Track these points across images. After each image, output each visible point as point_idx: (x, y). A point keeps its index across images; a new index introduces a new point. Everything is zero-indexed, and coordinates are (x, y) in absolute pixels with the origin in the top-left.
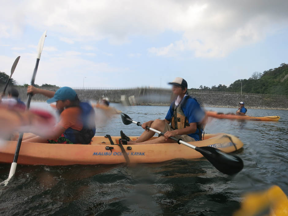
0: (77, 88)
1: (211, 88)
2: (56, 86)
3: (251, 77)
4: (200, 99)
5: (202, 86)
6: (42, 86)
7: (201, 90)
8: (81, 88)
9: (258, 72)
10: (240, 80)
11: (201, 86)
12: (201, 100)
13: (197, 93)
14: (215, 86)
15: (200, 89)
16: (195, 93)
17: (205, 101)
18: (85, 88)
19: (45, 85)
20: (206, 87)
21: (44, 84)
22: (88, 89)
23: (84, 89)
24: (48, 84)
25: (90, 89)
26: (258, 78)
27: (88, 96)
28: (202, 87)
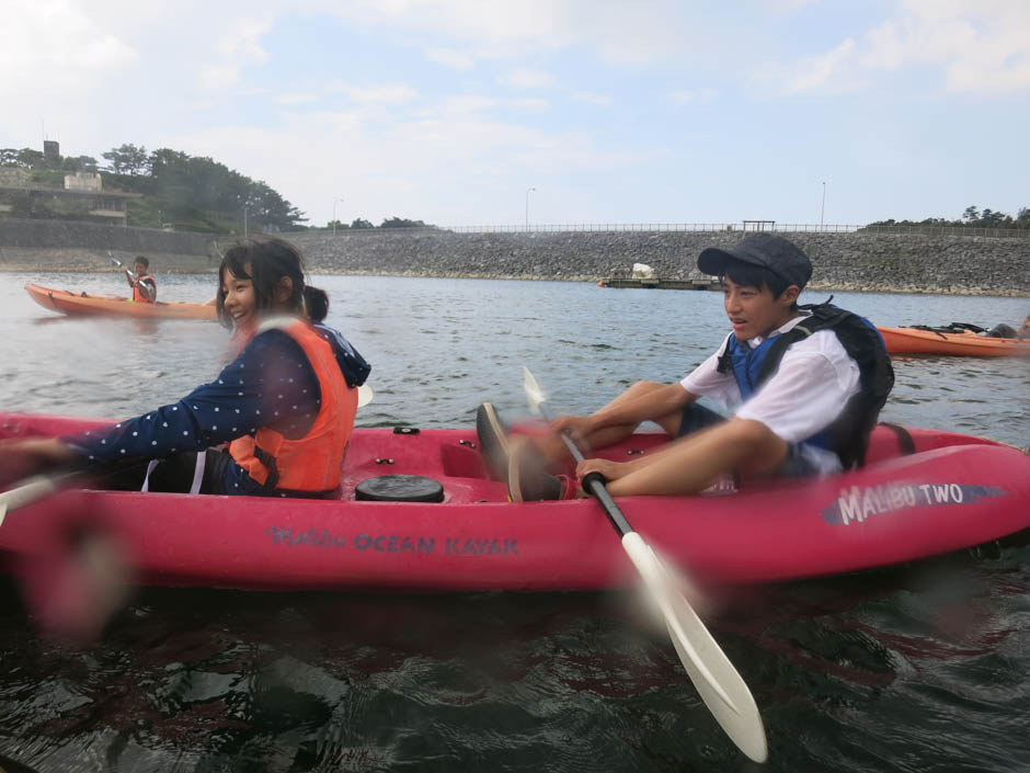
0: (505, 230)
1: (1015, 218)
2: (426, 223)
4: (994, 265)
5: (976, 210)
6: (384, 226)
7: (968, 224)
8: (519, 230)
11: (971, 211)
12: (997, 267)
13: (975, 239)
15: (964, 221)
16: (967, 238)
17: (1016, 272)
18: (533, 229)
19: (392, 222)
20: (994, 212)
21: (390, 218)
22: (541, 230)
23: (531, 233)
24: (402, 219)
25: (548, 229)
27: (545, 253)
28: (973, 215)
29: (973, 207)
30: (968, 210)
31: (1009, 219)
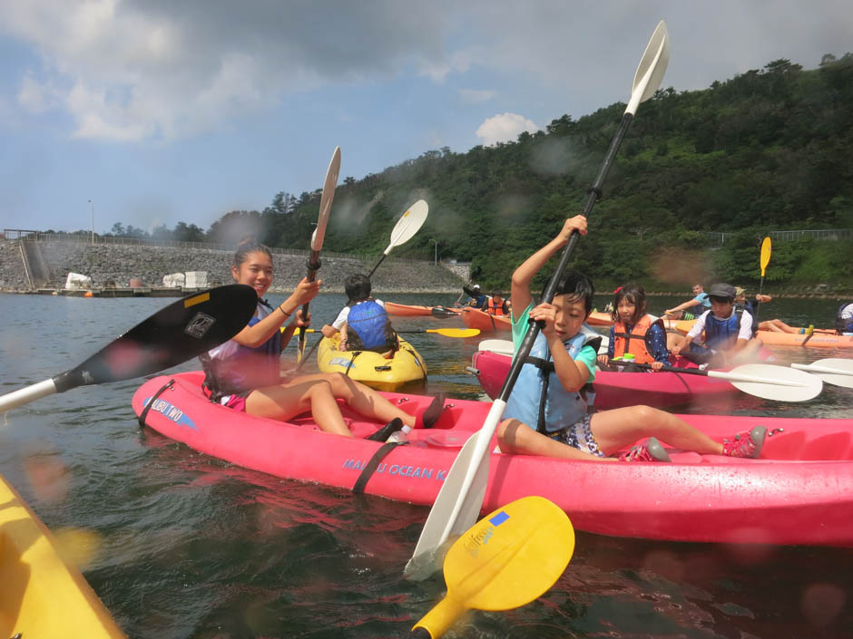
1: (151, 233)
3: (271, 207)
5: (122, 226)
7: (117, 236)
9: (288, 195)
10: (239, 212)
11: (117, 226)
14: (165, 226)
15: (114, 234)
26: (289, 211)
28: (119, 229)
29: (119, 224)
30: (116, 226)
31: (147, 234)
